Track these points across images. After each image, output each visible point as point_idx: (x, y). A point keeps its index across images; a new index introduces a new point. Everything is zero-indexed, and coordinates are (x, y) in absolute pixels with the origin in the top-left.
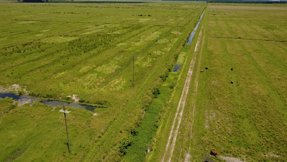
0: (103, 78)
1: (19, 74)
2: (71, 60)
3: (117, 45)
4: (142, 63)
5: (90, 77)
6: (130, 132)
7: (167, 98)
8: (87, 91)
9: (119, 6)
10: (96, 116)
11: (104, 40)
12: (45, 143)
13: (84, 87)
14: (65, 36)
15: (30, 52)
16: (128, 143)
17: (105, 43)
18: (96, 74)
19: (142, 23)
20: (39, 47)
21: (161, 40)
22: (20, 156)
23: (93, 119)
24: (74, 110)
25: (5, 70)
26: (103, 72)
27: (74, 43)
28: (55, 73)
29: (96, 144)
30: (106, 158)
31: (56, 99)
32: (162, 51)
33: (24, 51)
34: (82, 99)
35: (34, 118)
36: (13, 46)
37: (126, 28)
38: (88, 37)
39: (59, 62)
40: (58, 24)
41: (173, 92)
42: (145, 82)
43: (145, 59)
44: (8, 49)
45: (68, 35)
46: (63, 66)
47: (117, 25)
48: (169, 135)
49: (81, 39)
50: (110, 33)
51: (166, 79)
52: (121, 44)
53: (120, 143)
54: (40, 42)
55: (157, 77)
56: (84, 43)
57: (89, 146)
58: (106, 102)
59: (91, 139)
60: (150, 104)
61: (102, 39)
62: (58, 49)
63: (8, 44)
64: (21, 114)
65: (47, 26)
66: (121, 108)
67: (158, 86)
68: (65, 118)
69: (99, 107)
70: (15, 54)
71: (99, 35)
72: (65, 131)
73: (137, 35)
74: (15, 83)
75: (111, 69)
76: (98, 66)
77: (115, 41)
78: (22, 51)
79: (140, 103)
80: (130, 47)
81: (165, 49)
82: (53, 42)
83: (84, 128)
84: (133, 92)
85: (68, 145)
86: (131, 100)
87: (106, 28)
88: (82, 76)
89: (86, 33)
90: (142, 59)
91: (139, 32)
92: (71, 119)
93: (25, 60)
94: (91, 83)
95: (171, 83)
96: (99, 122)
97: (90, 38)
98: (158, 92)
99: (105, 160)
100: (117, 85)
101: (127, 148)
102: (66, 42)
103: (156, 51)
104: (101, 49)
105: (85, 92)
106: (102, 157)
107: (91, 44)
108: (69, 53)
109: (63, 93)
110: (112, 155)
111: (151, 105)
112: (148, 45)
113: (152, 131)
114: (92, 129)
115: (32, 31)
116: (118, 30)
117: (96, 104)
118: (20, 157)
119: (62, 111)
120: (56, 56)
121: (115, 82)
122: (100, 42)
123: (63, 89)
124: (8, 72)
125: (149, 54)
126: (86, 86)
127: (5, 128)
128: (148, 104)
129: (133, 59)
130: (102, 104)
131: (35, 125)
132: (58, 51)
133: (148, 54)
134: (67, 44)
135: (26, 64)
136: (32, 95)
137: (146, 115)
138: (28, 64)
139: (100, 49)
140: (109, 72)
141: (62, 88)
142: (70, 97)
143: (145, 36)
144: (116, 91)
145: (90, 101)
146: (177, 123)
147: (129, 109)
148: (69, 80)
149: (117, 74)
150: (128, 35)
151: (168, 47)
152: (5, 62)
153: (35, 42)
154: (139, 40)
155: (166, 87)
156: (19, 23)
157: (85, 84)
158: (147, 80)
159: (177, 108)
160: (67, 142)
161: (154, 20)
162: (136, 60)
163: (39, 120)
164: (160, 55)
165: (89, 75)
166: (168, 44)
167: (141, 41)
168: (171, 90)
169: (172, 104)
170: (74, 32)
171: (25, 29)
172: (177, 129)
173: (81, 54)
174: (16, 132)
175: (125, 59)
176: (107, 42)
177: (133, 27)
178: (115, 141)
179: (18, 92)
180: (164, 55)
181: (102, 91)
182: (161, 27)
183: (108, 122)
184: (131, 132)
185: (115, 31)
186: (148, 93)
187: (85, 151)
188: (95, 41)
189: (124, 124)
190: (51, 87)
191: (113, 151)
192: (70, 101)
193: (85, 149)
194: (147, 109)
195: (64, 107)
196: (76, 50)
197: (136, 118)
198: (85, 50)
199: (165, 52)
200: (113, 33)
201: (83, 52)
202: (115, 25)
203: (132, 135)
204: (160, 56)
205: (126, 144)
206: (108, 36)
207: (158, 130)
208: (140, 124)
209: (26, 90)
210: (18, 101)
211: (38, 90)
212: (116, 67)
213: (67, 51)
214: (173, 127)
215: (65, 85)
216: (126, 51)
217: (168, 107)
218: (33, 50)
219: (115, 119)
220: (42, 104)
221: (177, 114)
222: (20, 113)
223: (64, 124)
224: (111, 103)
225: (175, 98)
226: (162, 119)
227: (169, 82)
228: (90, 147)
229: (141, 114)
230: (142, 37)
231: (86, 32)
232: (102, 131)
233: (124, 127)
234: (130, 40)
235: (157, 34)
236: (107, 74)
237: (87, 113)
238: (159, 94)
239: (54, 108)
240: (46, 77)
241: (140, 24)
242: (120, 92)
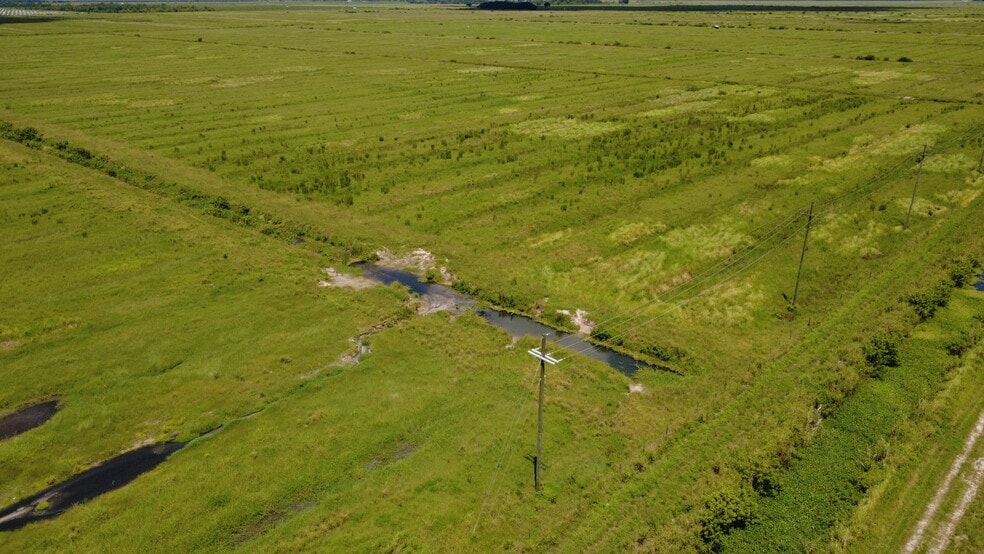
0: (683, 272)
1: (435, 220)
2: (591, 196)
3: (753, 162)
4: (844, 236)
5: (639, 259)
6: (751, 480)
7: (926, 390)
8: (623, 306)
9: (783, 24)
10: (639, 394)
11: (710, 141)
12: (473, 440)
13: (617, 291)
14: (583, 118)
15: (476, 159)
16: (735, 515)
17: (712, 152)
18: (663, 253)
19: (866, 87)
20: (502, 146)
21: (939, 156)
22: (403, 458)
23: (626, 402)
24: (571, 360)
25: (403, 205)
26: (686, 251)
27: (608, 145)
28: (534, 233)
29: (623, 486)
30: (650, 543)
31: (524, 314)
32: (940, 201)
33: (461, 155)
34: (601, 328)
35: (456, 357)
36: (433, 138)
37: (799, 102)
38: (656, 126)
39: (552, 198)
40: (569, 78)
41: (961, 370)
42: (841, 312)
43: (858, 226)
44: (419, 144)
45: (592, 116)
46: (561, 213)
47: (766, 92)
48: (910, 535)
49: (633, 130)
50: (736, 119)
51: (936, 313)
52: (768, 160)
53: (708, 507)
54: (505, 133)
55: (895, 301)
56: (639, 145)
57: (600, 487)
58: (679, 354)
59: (609, 465)
60: (847, 395)
61: (704, 137)
62: (557, 158)
63: (423, 130)
64: (423, 340)
65: (533, 82)
66: (733, 386)
67: (896, 336)
68: (542, 377)
69: (654, 366)
70: (436, 163)
71: (693, 123)
72: (534, 420)
73: (838, 130)
74: (422, 247)
75: (717, 245)
76: (673, 228)
77: (751, 147)
78: (455, 155)
79: (807, 382)
80: (802, 172)
81: (950, 194)
82: (545, 134)
83: (595, 423)
84: (786, 340)
85: (535, 463)
86: (774, 366)
87: (724, 99)
88: (615, 255)
89: (650, 113)
90: (845, 222)
91: (851, 120)
92: (558, 387)
93: (459, 181)
94: (640, 280)
95: (955, 334)
96: (646, 415)
97: (662, 129)
98: (888, 356)
99: (643, 549)
100: (731, 304)
101: (727, 533)
102: (583, 138)
103: (910, 200)
104: (693, 172)
105: (617, 309)
106: (637, 537)
107: (662, 152)
108: (586, 174)
109: (546, 300)
110: (672, 541)
111: (853, 402)
112: (877, 172)
113: (837, 498)
114: (618, 432)
115: (489, 97)
116: (769, 107)
117: (645, 353)
118: (401, 461)
119: (535, 352)
120: (547, 179)
121: (723, 290)
122: (694, 145)
123: (549, 285)
124: (409, 213)
125: (877, 207)
126: (624, 288)
127: (379, 368)
128: (839, 396)
129: (809, 219)
130: (664, 359)
131: (455, 380)
132: (553, 165)
133: (872, 208)
134: (584, 144)
135: (458, 195)
136: (460, 288)
137: (823, 432)
138: (463, 193)
139: (688, 172)
140: (708, 253)
141: (546, 282)
142: (566, 316)
143: (870, 137)
144: (723, 325)
145: (629, 341)
146: (957, 496)
147: (761, 397)
148: (572, 261)
149: (736, 262)
150: (804, 129)
151: (968, 186)
152: (407, 182)
153: (493, 130)
154: (844, 149)
155: (928, 343)
156: (459, 71)
157: (622, 282)
158: (852, 302)
159: (966, 435)
160: (534, 455)
161: (926, 77)
162: (817, 223)
163: (467, 367)
164: (926, 215)
165: (640, 253)
166: (971, 176)
167: (854, 155)
168: (949, 360)
169: (944, 415)
170: (612, 106)
171: (473, 90)
172: (950, 521)
173: (622, 181)
174: (404, 386)
175: (777, 216)
176: (719, 150)
177: (830, 99)
178: (688, 497)
179: (424, 274)
180: (943, 216)
181: (675, 315)
182: (947, 105)
183: (675, 425)
184: (755, 479)
185: (755, 110)
186: (846, 352)
187: (583, 499)
188: (675, 143)
189: (732, 446)
190: (515, 274)
191: (675, 528)
192: (565, 329)
193: (584, 492)
194: (830, 413)
195: (544, 341)
196: (611, 165)
197: (783, 435)
198: (640, 171)
199: (952, 206)
200: (745, 119)
201: (631, 176)
202: (757, 90)
203: (756, 493)
204: (922, 218)
205: (726, 516)
206: (724, 128)
207: (866, 503)
208: (795, 461)
209: (448, 271)
210: (421, 299)
211: (477, 277)
212: (738, 238)
213: (583, 166)
214: (932, 507)
215: (559, 274)
216: (783, 186)
217: (924, 423)
218: (485, 155)
219: (701, 420)
220: (483, 320)
221: (960, 460)
222: (420, 333)
223: (534, 396)
224: (697, 362)
225: (964, 396)
226: (888, 462)
227: (946, 326)
228: (603, 492)
229: (805, 425)
230: (858, 139)
231: (652, 109)
232: (652, 449)
233: (732, 455)
234: (806, 149)
235: (925, 134)
236: (701, 258)
237: (611, 376)
238: (893, 364)
239: (515, 340)
240: (506, 241)
241: (856, 91)
242: (739, 329)
